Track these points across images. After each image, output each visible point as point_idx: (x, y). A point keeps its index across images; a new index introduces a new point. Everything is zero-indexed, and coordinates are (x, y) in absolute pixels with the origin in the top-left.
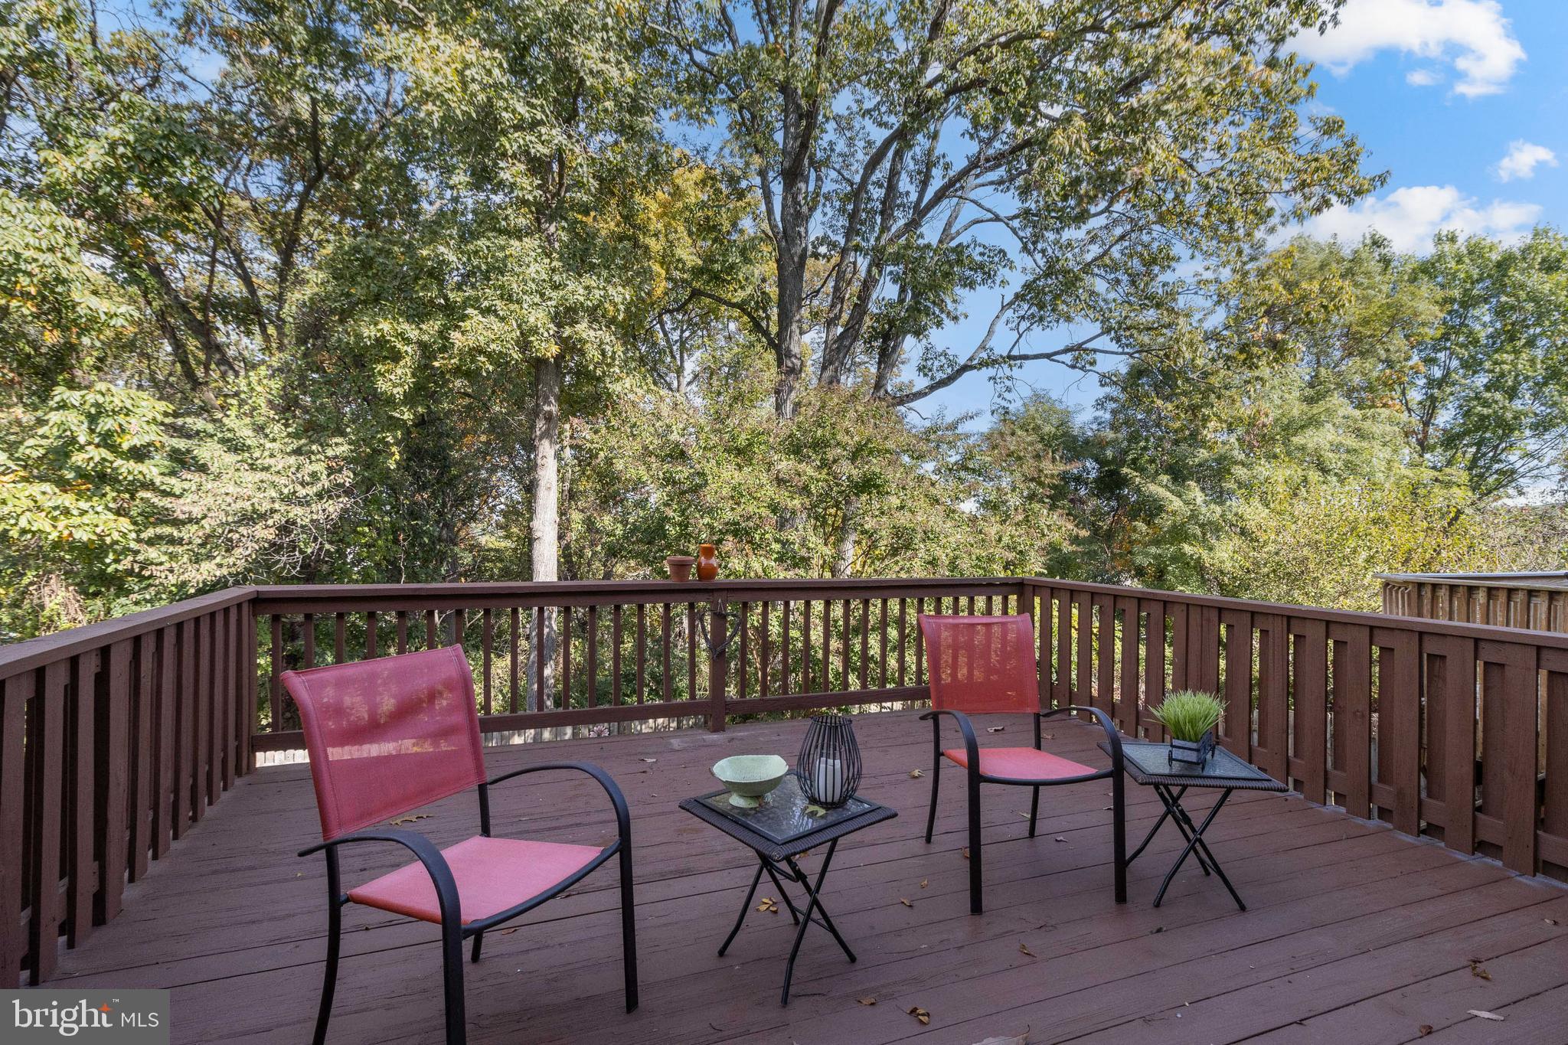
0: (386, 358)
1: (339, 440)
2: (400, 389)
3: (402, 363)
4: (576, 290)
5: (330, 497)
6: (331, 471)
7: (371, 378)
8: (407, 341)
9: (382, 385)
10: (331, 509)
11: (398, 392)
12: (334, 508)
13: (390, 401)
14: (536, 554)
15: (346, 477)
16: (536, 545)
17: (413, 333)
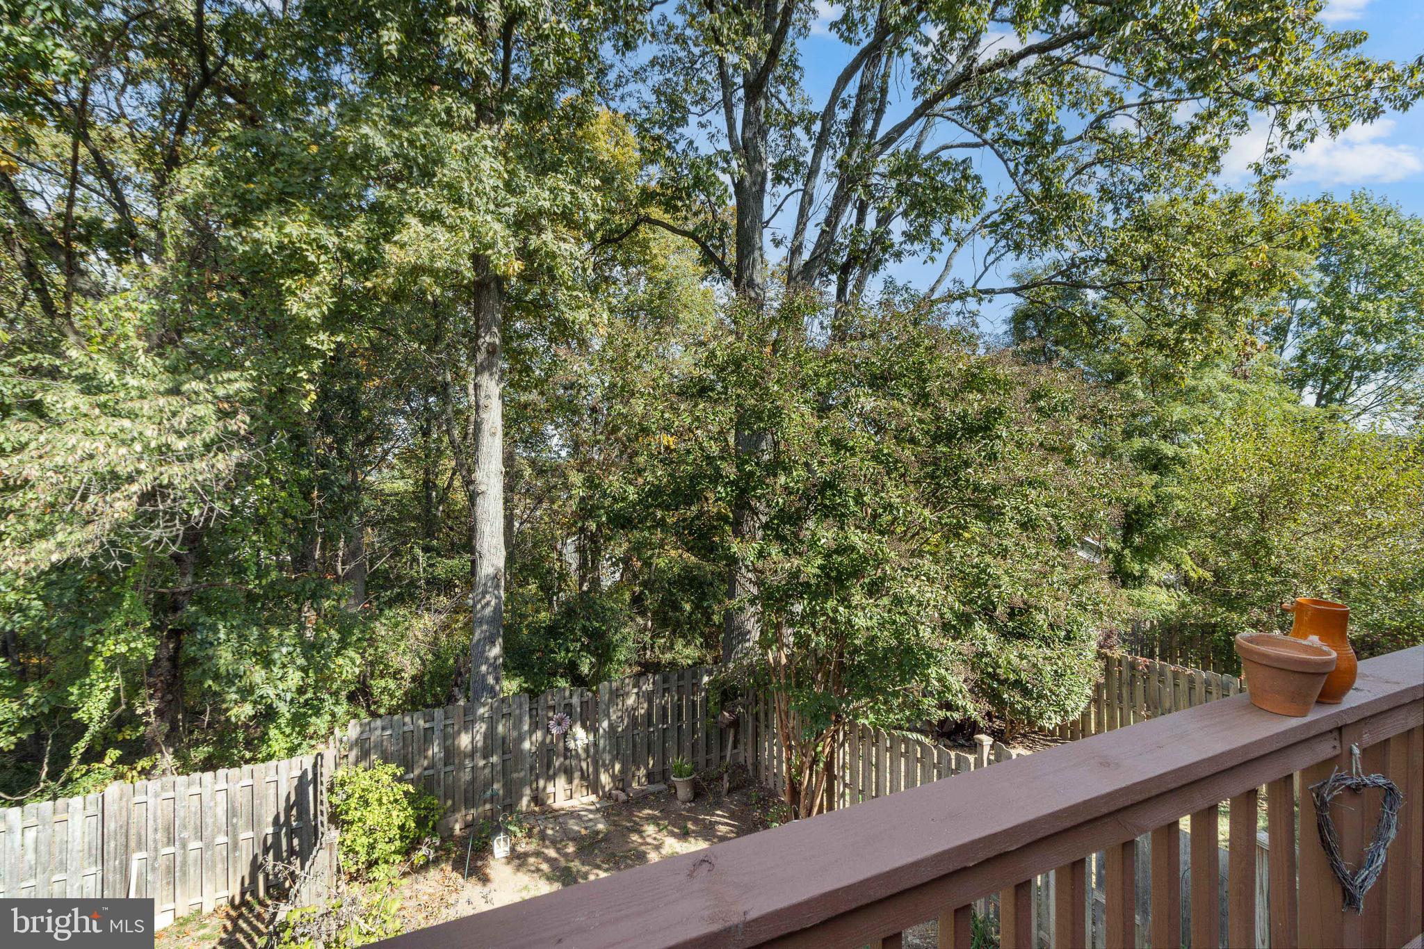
0: (297, 272)
1: (234, 375)
2: (315, 311)
3: (318, 278)
4: (539, 196)
5: (220, 449)
6: (223, 415)
7: (279, 296)
8: (323, 248)
9: (294, 306)
10: (221, 466)
11: (314, 314)
12: (225, 463)
13: (304, 326)
14: (479, 511)
15: (241, 422)
16: (479, 501)
17: (331, 241)
